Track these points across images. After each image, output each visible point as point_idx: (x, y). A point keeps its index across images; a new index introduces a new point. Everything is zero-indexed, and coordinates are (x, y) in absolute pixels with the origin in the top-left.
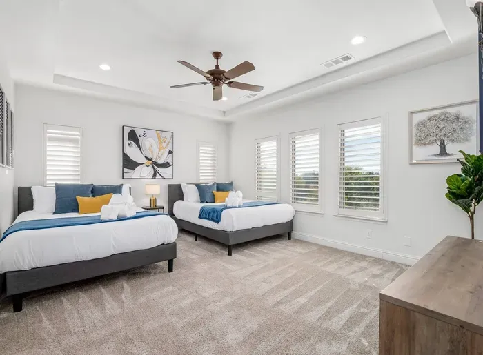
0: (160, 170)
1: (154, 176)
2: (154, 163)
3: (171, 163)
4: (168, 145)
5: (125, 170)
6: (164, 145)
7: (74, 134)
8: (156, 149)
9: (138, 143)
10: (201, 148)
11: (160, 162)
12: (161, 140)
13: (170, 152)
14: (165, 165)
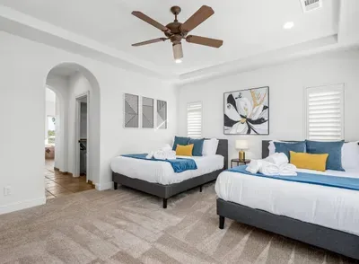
0: (255, 126)
1: (249, 132)
2: (249, 120)
3: (266, 119)
4: (262, 101)
5: (226, 127)
6: (258, 102)
7: (199, 106)
8: (250, 107)
9: (234, 105)
10: (310, 95)
11: (255, 118)
12: (254, 98)
13: (265, 108)
14: (260, 121)
